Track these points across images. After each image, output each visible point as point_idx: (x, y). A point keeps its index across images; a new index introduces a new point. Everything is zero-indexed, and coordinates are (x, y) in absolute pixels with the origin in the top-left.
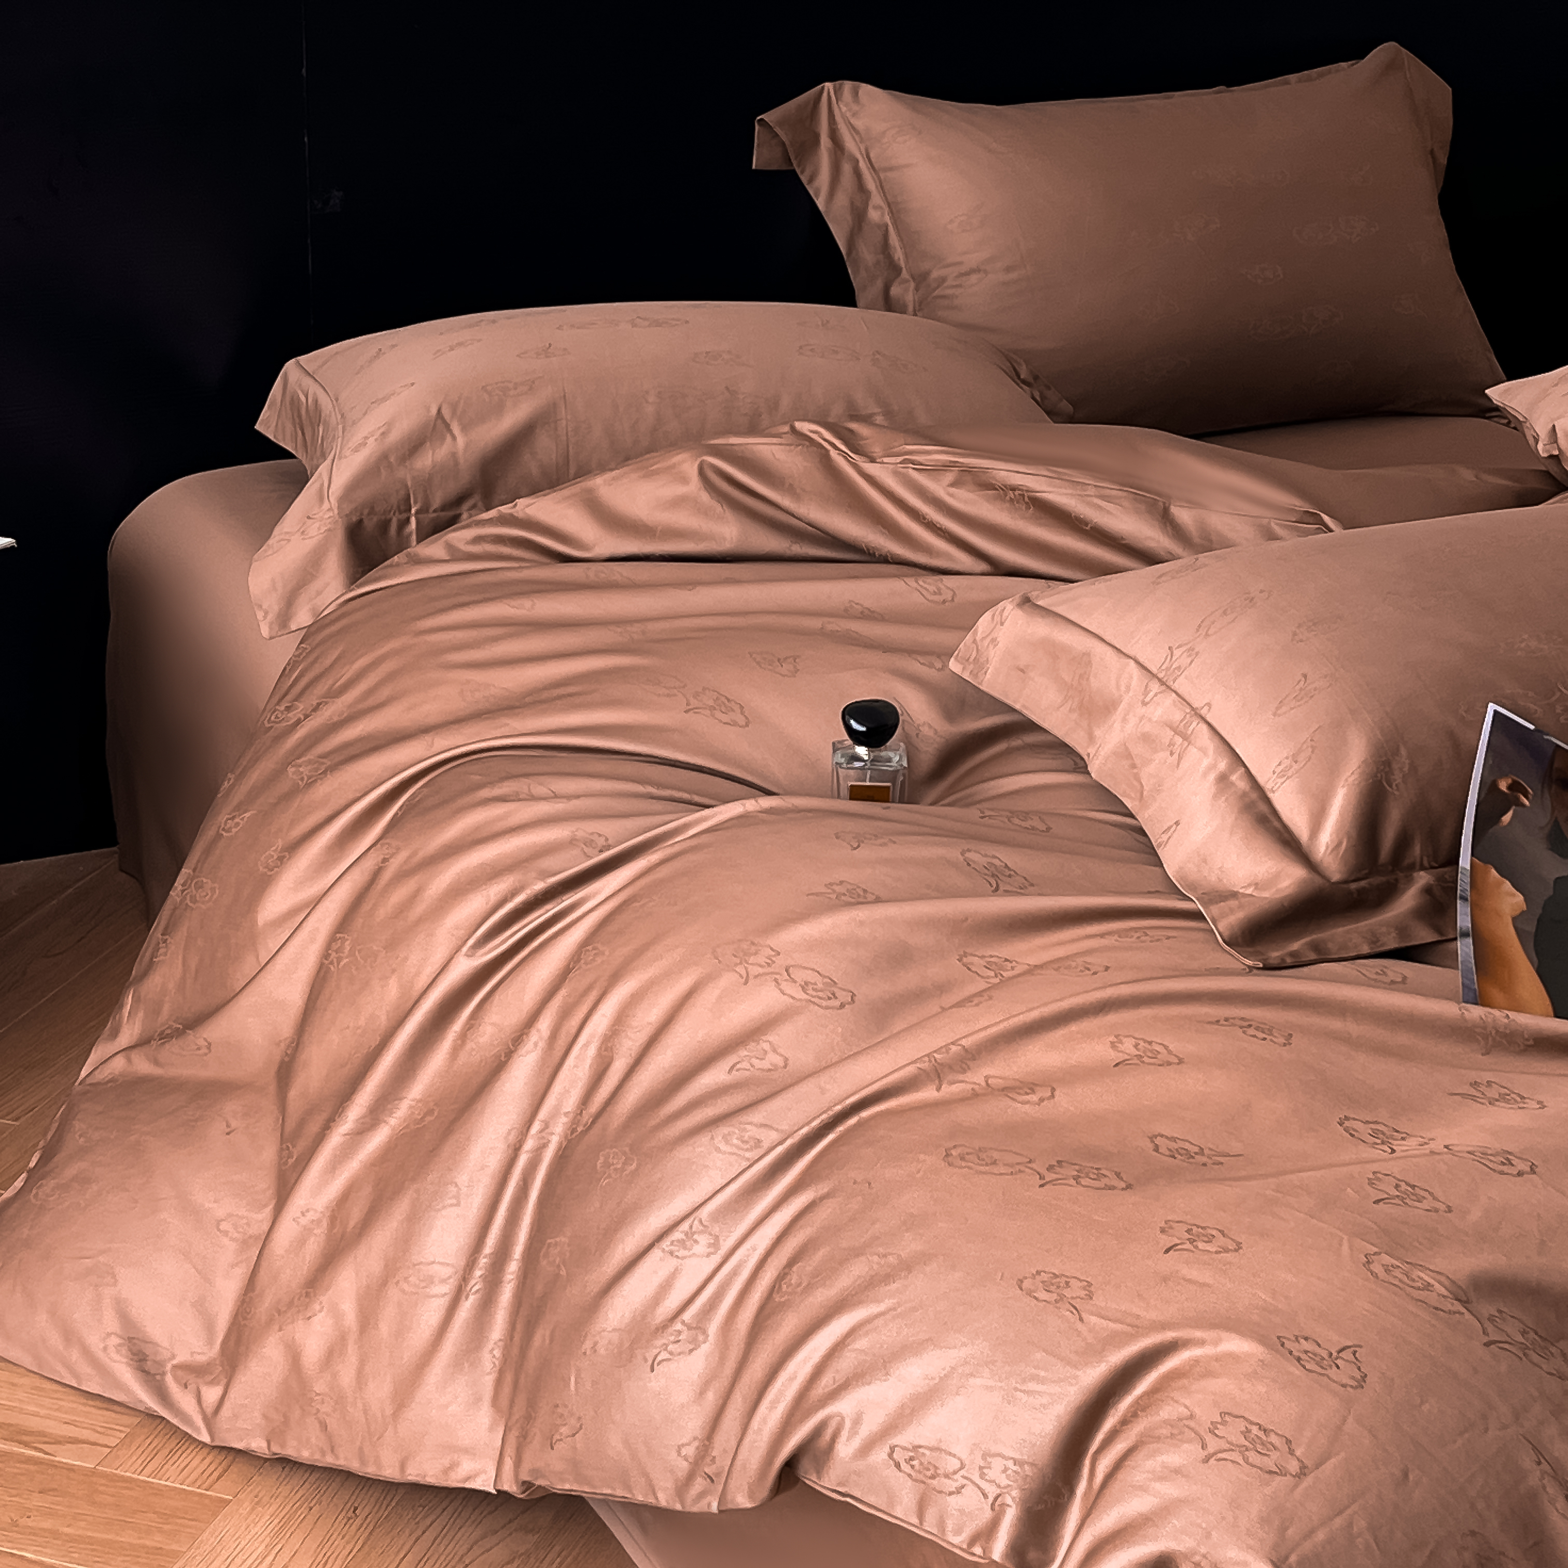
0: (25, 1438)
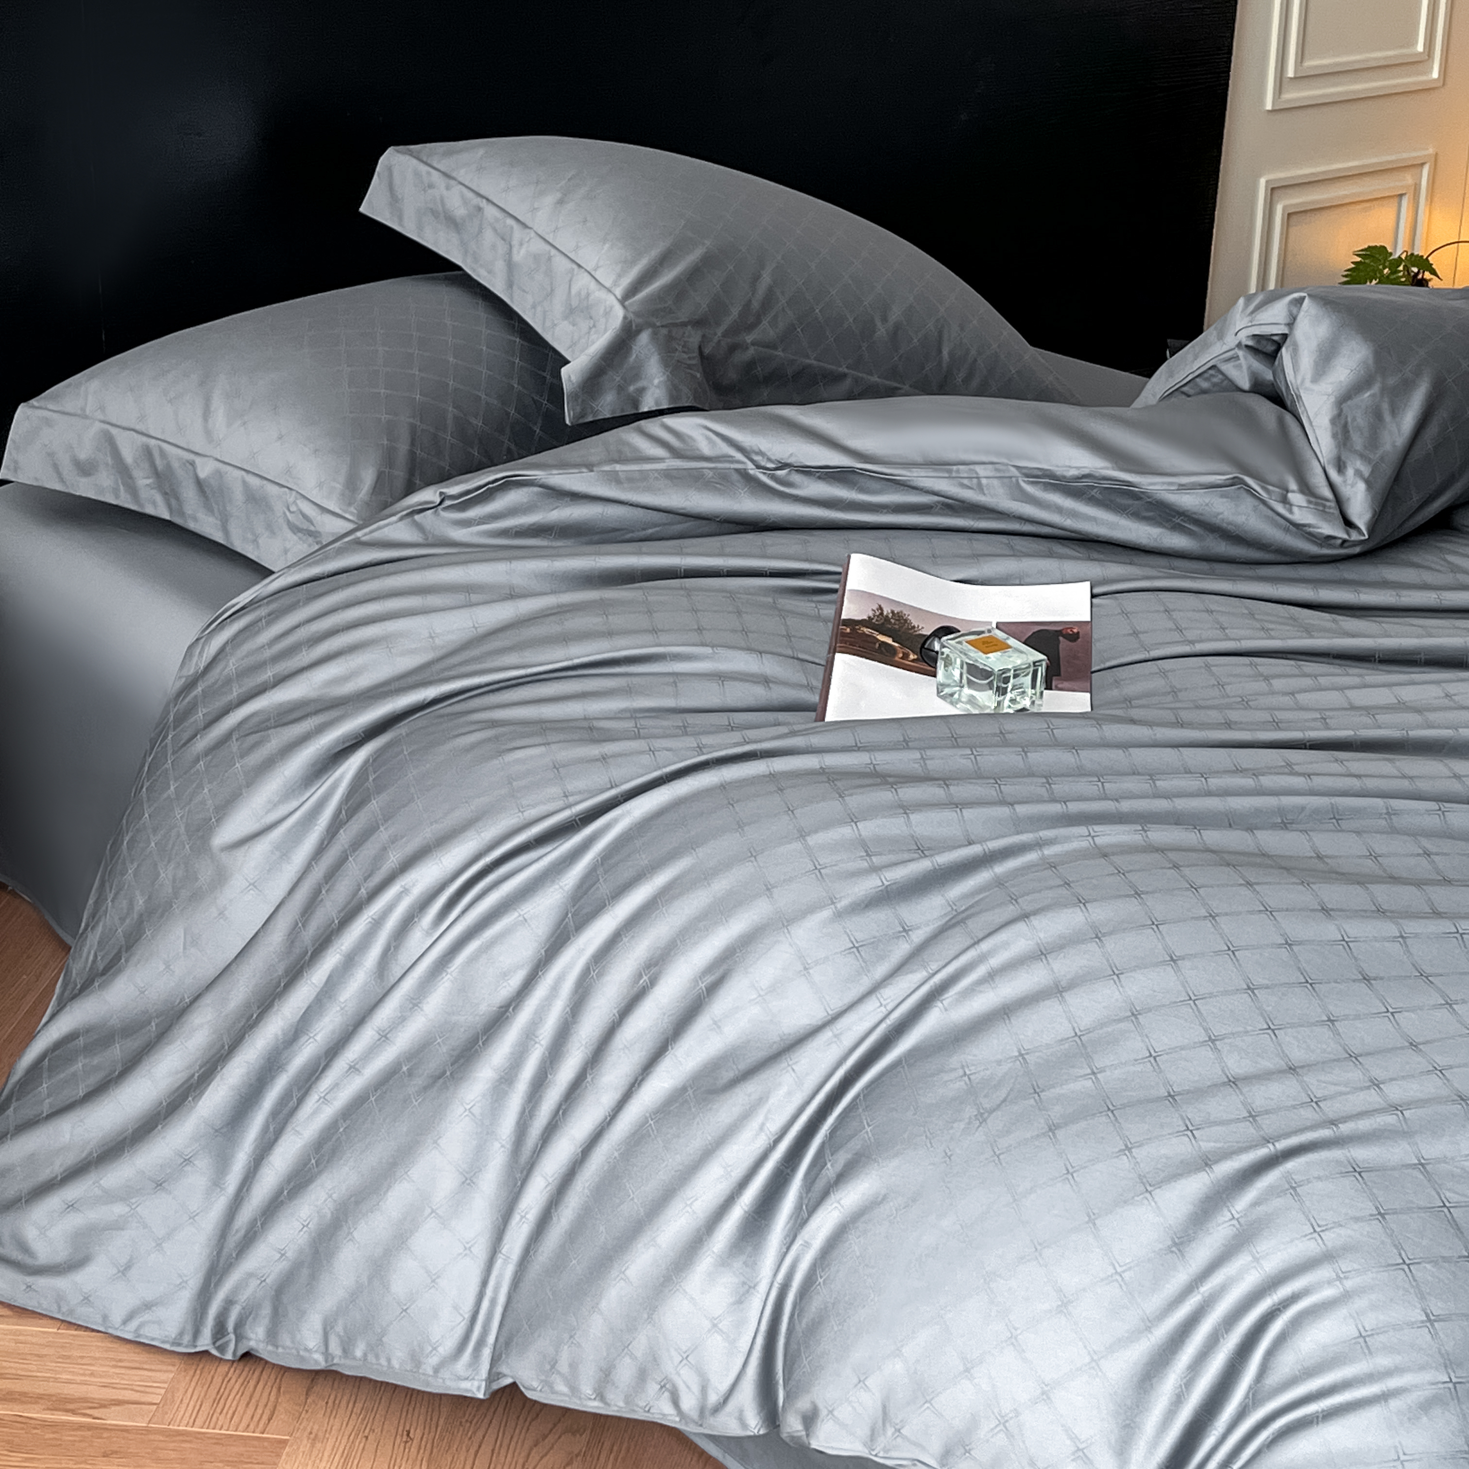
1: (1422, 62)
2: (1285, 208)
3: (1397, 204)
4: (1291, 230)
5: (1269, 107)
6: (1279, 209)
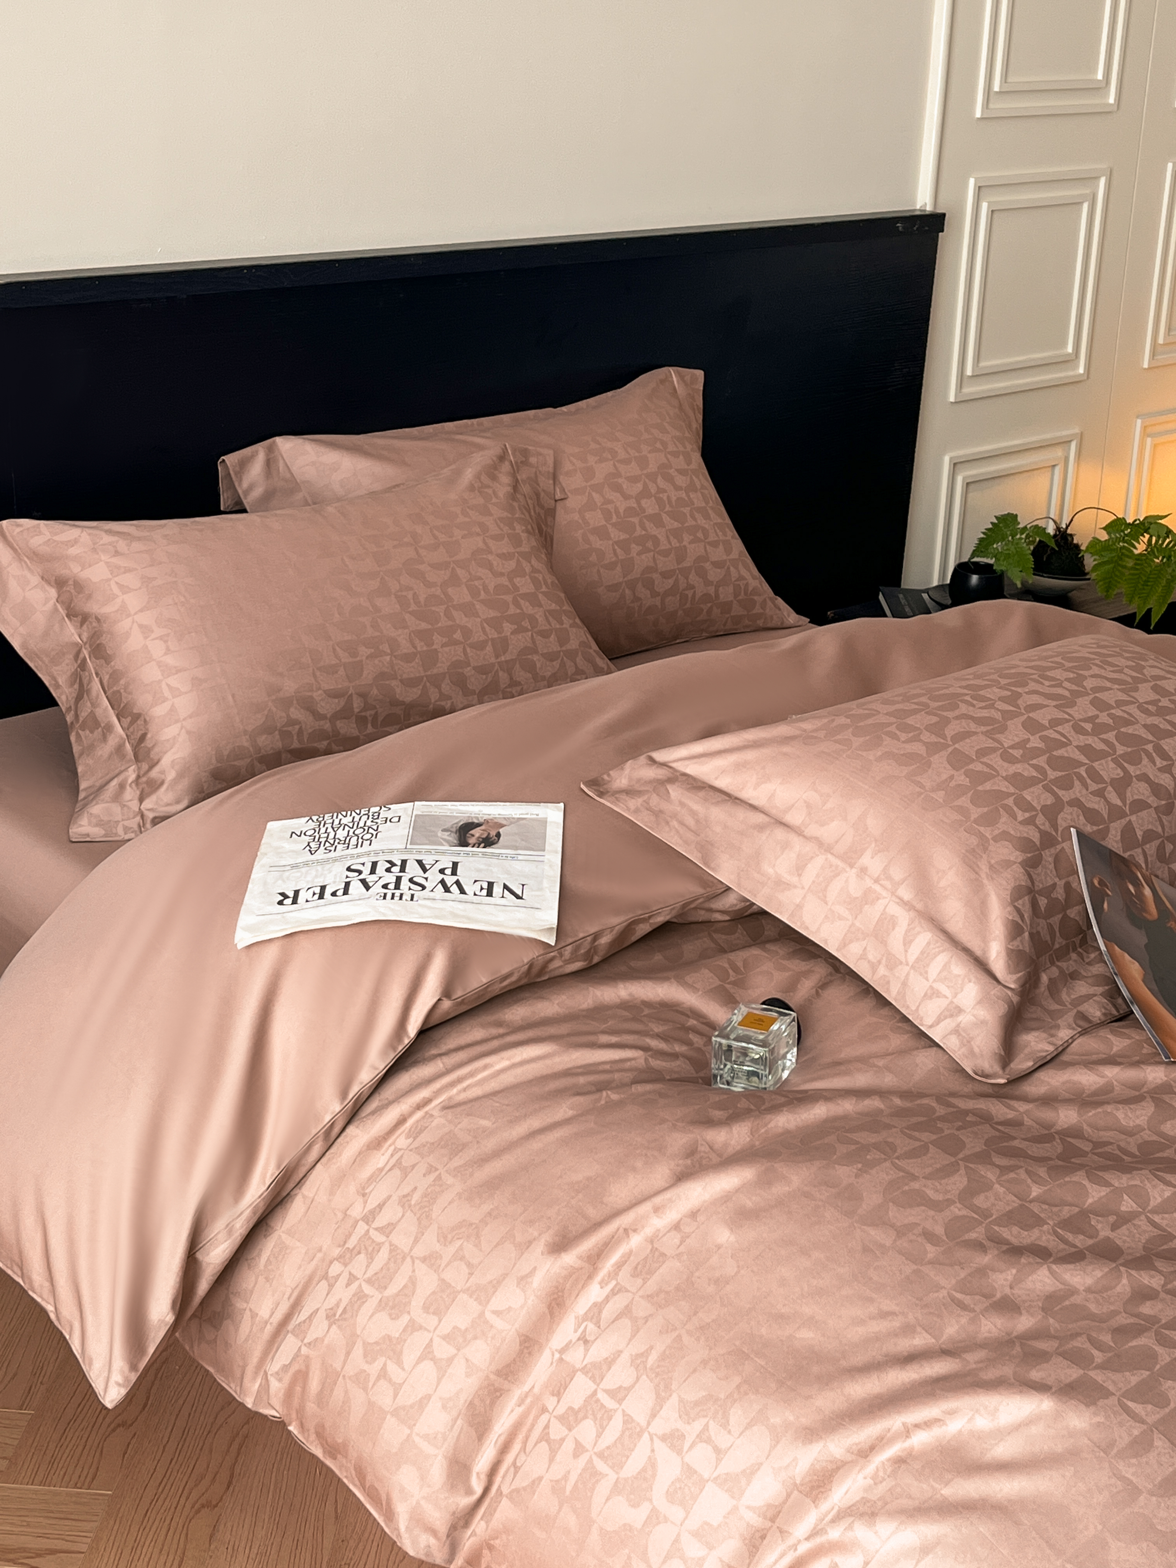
0: (11, 1556)
1: (1070, 361)
2: (964, 478)
3: (1050, 474)
4: (970, 495)
5: (952, 399)
6: (959, 480)
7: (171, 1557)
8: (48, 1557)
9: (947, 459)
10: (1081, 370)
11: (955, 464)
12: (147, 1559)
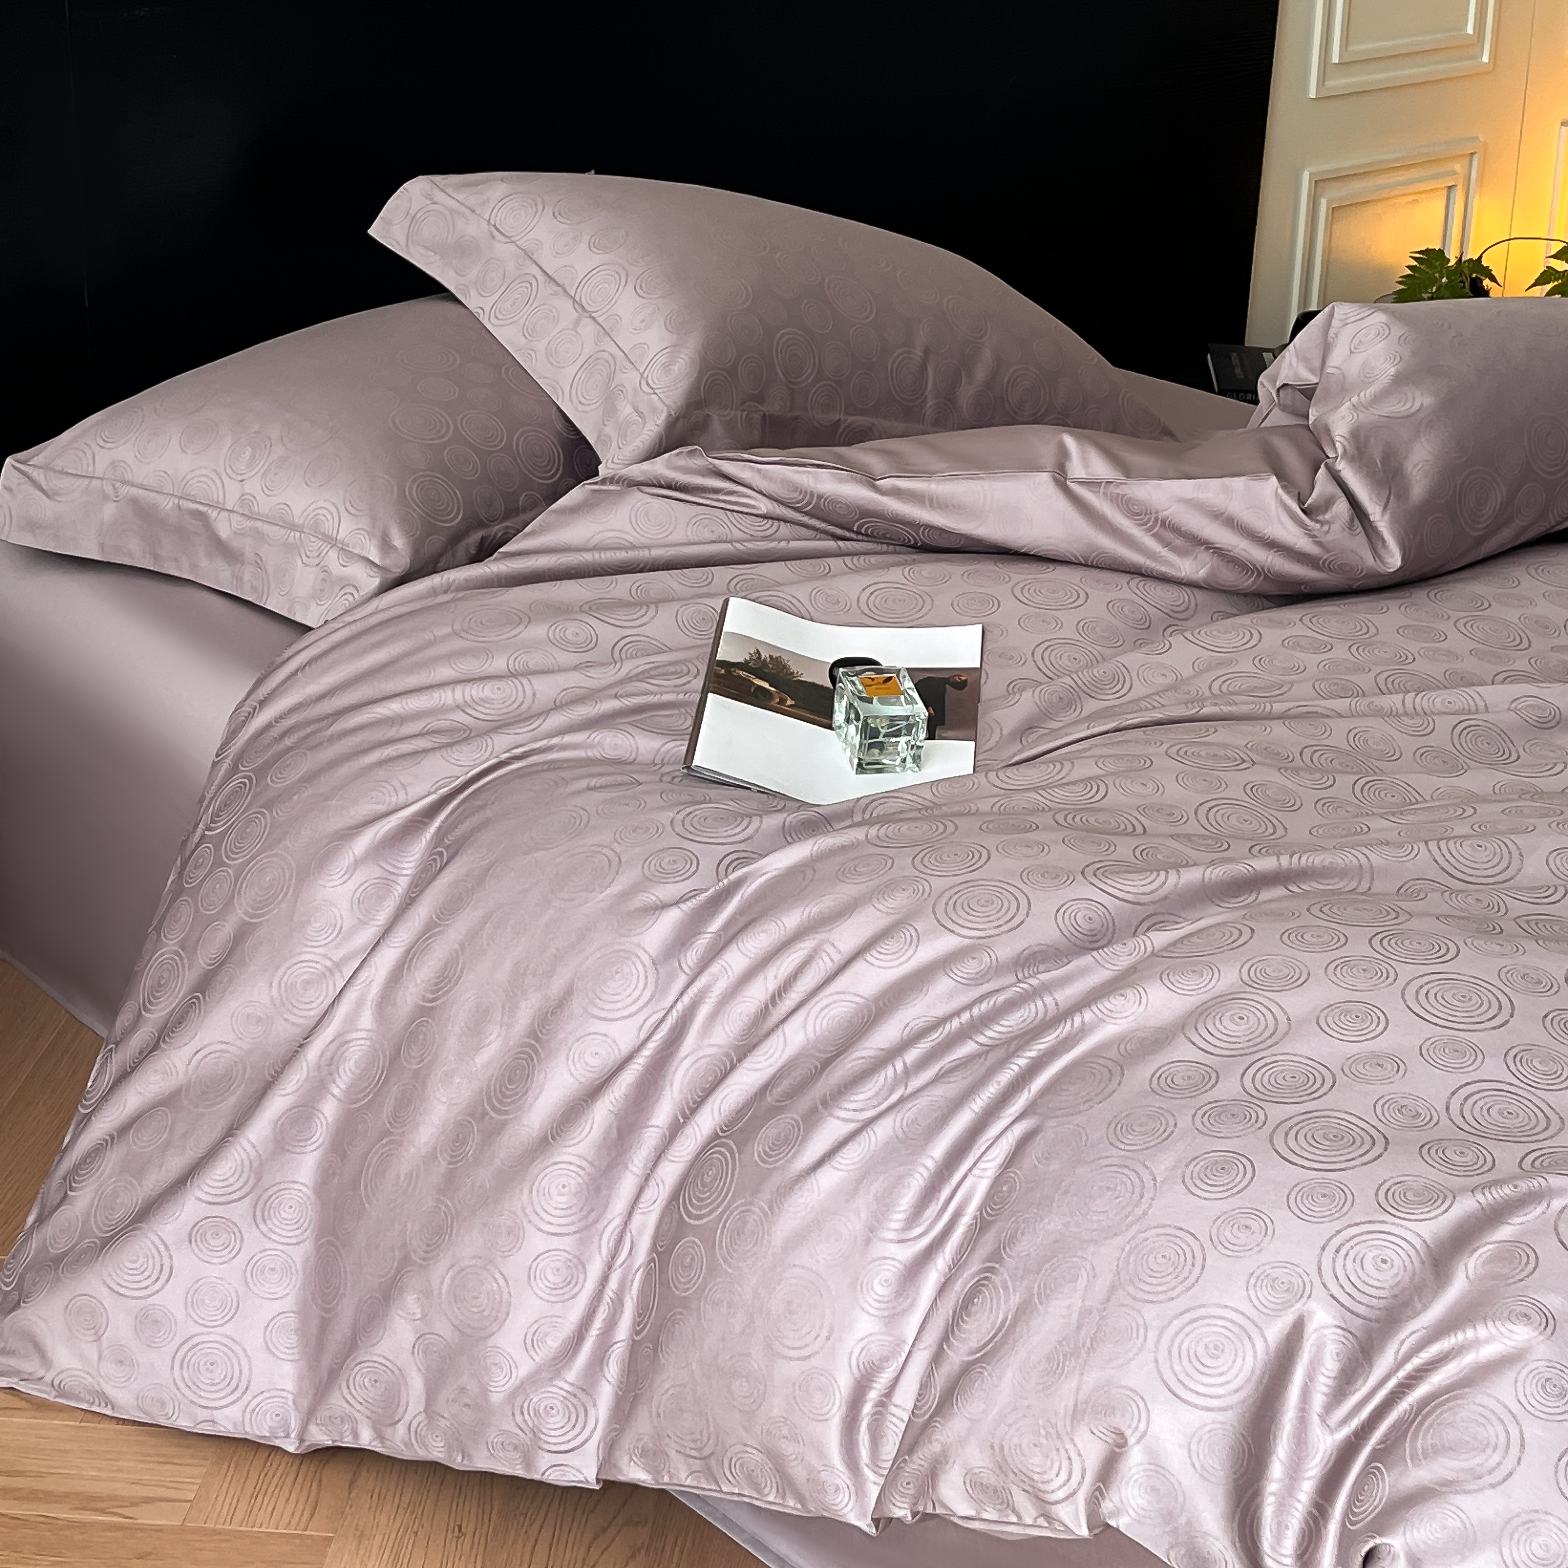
1: (1472, 45)
2: (1329, 202)
3: (1445, 198)
4: (1336, 226)
5: (1312, 94)
6: (1323, 203)
7: (300, 1507)
8: (145, 1505)
9: (1306, 175)
10: (1485, 59)
11: (1316, 182)
12: (270, 1509)
